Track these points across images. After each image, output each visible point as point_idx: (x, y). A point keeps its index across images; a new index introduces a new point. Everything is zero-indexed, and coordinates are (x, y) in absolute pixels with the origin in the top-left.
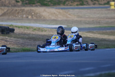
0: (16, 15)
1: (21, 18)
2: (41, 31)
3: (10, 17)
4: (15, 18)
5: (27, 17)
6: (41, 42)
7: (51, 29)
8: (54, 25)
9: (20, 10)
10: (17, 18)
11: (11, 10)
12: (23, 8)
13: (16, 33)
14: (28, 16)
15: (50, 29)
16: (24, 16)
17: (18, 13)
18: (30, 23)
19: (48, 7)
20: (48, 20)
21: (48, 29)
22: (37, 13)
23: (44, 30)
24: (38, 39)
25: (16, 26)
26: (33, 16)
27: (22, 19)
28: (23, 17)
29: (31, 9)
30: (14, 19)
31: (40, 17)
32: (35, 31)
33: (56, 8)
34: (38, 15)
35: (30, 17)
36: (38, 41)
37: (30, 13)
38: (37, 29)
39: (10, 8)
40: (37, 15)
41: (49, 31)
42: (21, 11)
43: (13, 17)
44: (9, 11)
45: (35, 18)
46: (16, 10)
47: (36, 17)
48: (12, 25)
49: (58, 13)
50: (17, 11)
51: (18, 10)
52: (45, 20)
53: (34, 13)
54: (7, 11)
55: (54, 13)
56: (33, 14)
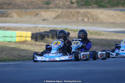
0: (71, 18)
1: (76, 21)
2: (99, 35)
3: (65, 20)
4: (70, 20)
5: (83, 20)
6: (99, 47)
7: (110, 33)
8: (112, 28)
9: (76, 12)
10: (72, 21)
11: (66, 12)
12: (78, 10)
13: (71, 37)
14: (83, 18)
15: (108, 33)
16: (80, 18)
17: (73, 15)
18: (86, 26)
19: (106, 9)
20: (105, 23)
21: (106, 33)
22: (94, 15)
23: (102, 34)
24: (95, 43)
25: (71, 29)
26: (89, 19)
27: (78, 22)
28: (78, 20)
29: (87, 12)
30: (69, 22)
31: (97, 19)
32: (92, 35)
33: (115, 10)
34: (95, 17)
35: (86, 20)
36: (96, 46)
37: (86, 15)
38: (94, 33)
39: (64, 10)
40: (93, 17)
41: (107, 35)
42: (76, 14)
43: (67, 19)
44: (63, 14)
45: (91, 21)
46: (71, 12)
47: (93, 20)
48: (67, 29)
49: (116, 16)
50: (73, 14)
51: (74, 12)
52: (102, 23)
53: (91, 15)
54: (61, 13)
55: (113, 15)
56: (89, 16)
